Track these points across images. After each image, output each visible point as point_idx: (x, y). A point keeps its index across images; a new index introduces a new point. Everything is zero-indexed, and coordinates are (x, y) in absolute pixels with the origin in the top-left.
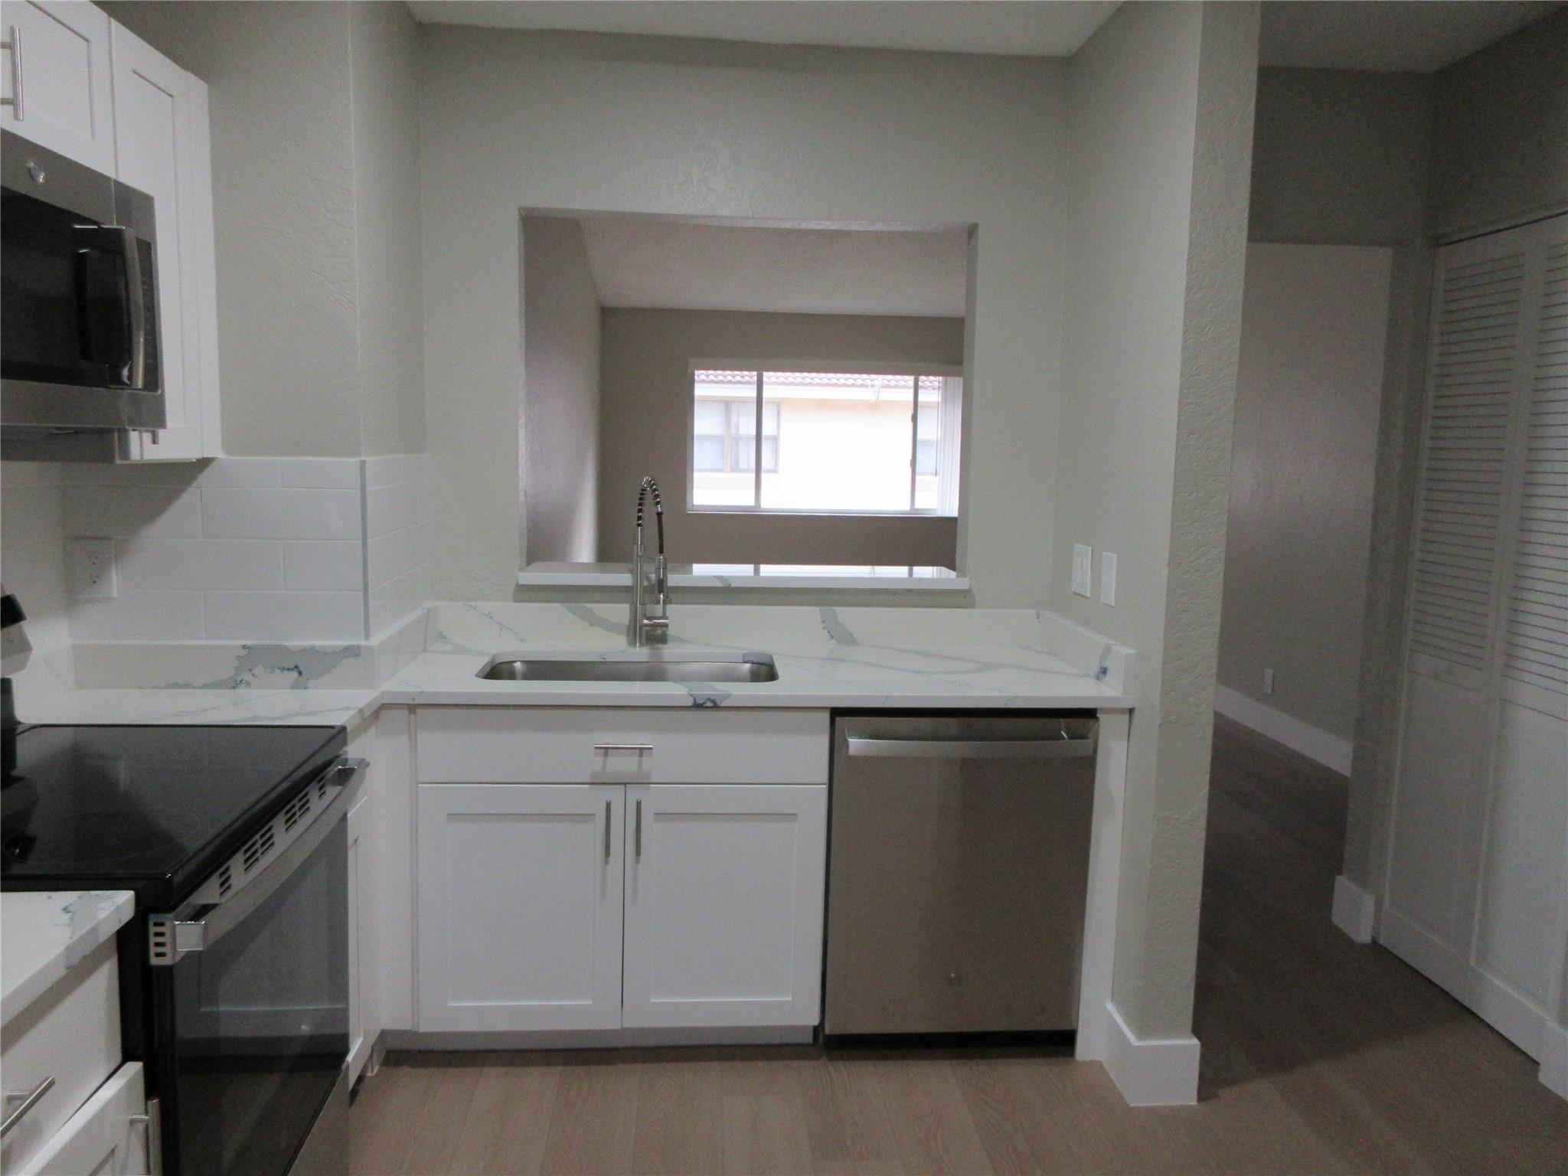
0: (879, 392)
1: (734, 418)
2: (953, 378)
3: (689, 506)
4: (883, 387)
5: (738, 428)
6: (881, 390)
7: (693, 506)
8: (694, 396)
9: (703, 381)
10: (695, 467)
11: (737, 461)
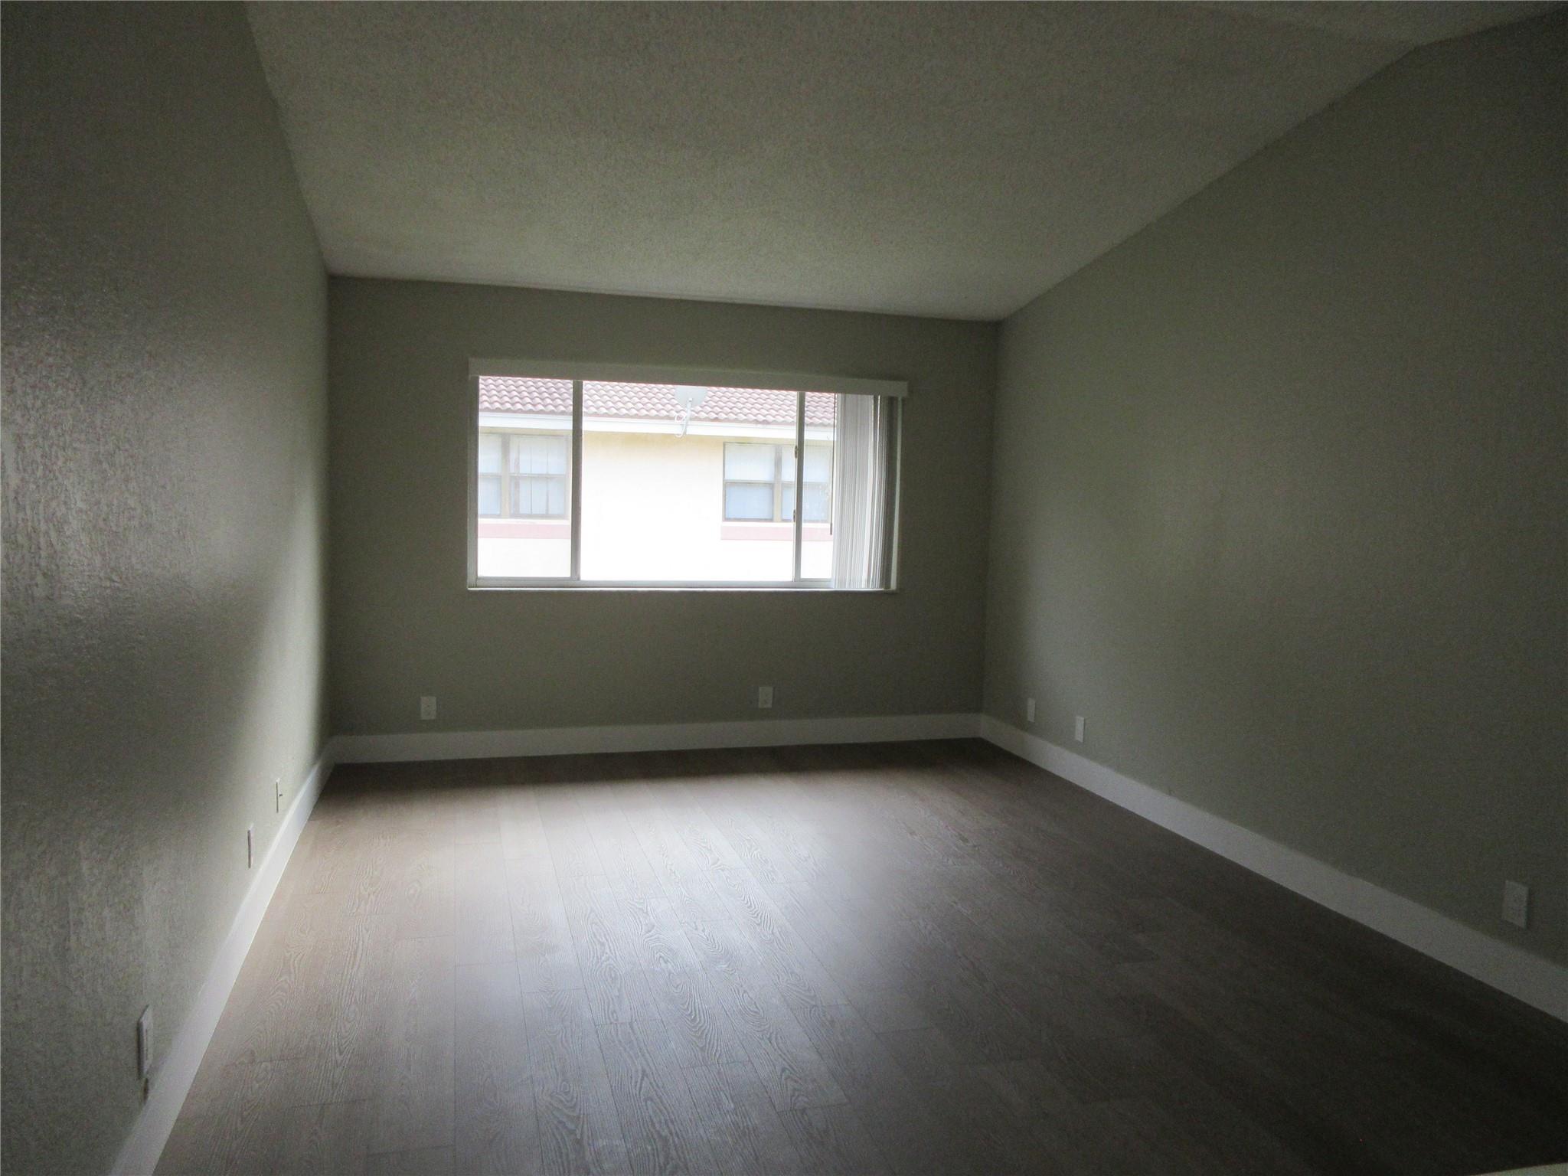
0: (687, 425)
1: (513, 456)
2: (854, 396)
3: (470, 579)
4: (691, 419)
5: (517, 466)
6: (689, 423)
7: (477, 578)
8: (476, 428)
9: (487, 409)
10: (480, 512)
11: (517, 504)
